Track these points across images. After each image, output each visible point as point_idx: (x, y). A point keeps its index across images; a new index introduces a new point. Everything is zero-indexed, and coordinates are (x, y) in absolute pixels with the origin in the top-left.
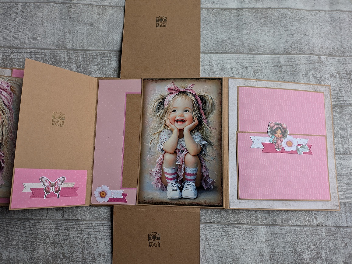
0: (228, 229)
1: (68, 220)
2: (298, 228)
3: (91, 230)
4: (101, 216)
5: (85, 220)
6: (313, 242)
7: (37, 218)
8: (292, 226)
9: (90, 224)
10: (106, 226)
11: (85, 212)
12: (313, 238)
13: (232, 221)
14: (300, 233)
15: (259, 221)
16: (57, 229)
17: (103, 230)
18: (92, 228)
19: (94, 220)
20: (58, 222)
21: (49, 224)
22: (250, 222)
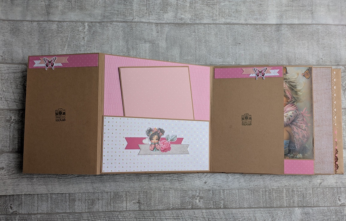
0: (272, 212)
1: (144, 210)
2: (326, 208)
3: (163, 217)
4: (171, 206)
5: (158, 210)
6: (336, 218)
7: (119, 210)
8: (321, 206)
9: (163, 213)
10: (175, 214)
11: (157, 204)
12: (337, 215)
13: (275, 206)
14: (327, 212)
15: (296, 204)
16: (136, 218)
17: (173, 217)
18: (165, 216)
19: (165, 210)
20: (136, 212)
21: (129, 214)
22: (289, 205)
